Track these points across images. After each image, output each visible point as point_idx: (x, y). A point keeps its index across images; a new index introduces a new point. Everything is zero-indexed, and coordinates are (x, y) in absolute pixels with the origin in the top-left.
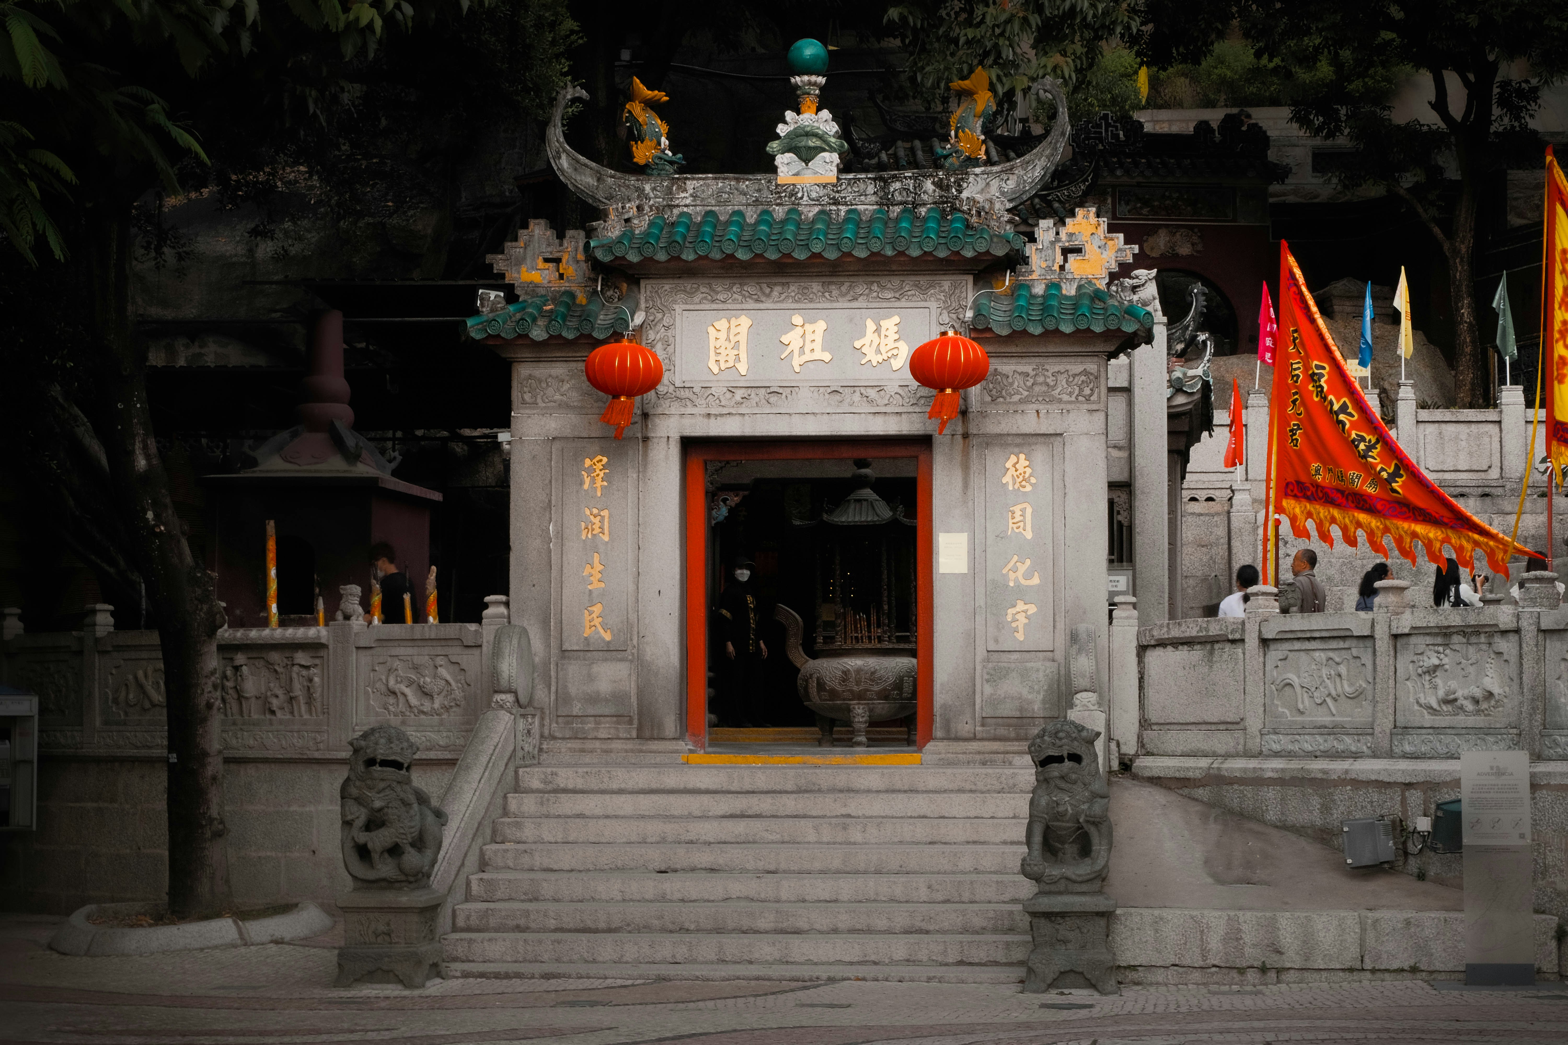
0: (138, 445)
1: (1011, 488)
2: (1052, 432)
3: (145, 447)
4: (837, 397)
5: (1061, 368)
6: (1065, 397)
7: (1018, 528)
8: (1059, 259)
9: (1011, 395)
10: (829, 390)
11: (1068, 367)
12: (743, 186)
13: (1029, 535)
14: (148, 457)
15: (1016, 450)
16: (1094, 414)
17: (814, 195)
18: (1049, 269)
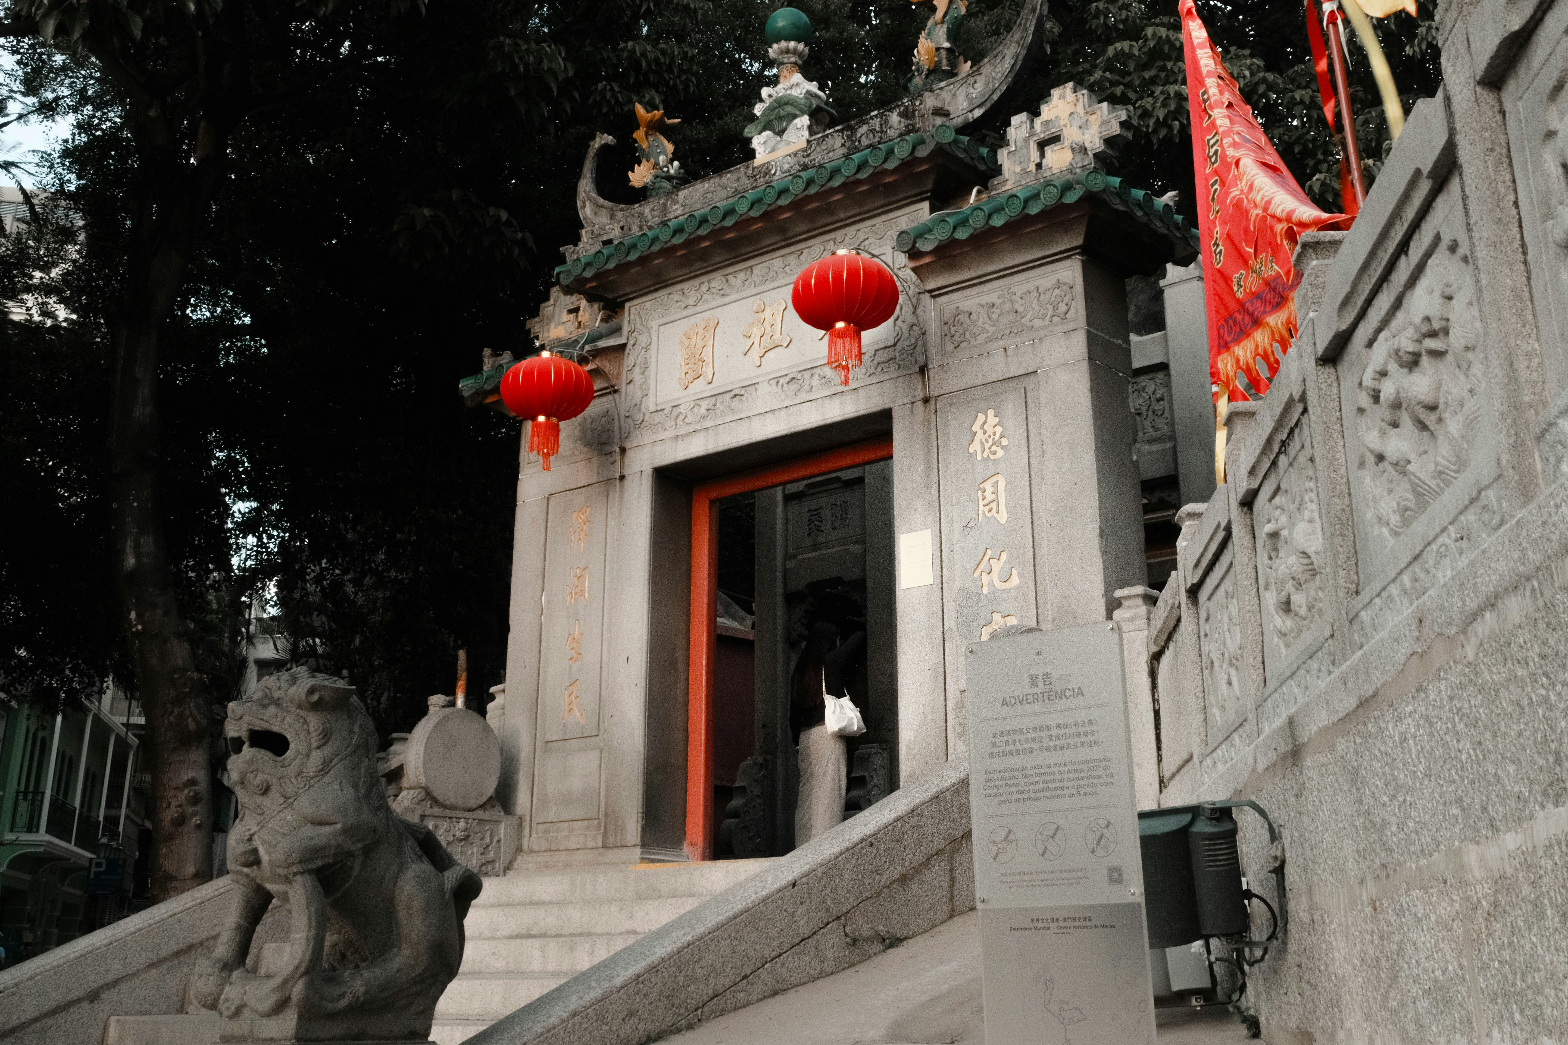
0: (129, 544)
1: (979, 458)
2: (1024, 372)
3: (137, 546)
4: (794, 386)
5: (1031, 286)
6: (1037, 323)
7: (990, 511)
8: (1035, 156)
9: (975, 336)
10: (788, 379)
11: (1038, 283)
12: (724, 180)
13: (1003, 517)
14: (138, 556)
15: (983, 405)
16: (1072, 335)
17: (786, 167)
18: (1025, 172)
